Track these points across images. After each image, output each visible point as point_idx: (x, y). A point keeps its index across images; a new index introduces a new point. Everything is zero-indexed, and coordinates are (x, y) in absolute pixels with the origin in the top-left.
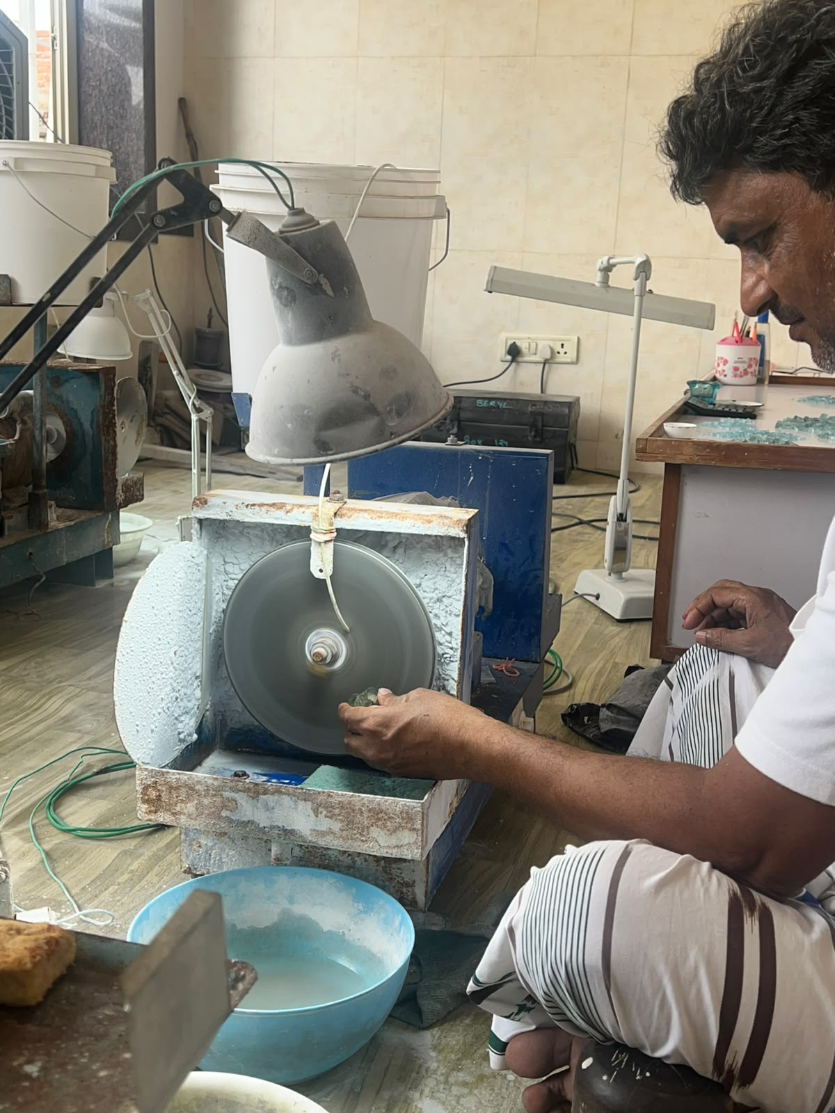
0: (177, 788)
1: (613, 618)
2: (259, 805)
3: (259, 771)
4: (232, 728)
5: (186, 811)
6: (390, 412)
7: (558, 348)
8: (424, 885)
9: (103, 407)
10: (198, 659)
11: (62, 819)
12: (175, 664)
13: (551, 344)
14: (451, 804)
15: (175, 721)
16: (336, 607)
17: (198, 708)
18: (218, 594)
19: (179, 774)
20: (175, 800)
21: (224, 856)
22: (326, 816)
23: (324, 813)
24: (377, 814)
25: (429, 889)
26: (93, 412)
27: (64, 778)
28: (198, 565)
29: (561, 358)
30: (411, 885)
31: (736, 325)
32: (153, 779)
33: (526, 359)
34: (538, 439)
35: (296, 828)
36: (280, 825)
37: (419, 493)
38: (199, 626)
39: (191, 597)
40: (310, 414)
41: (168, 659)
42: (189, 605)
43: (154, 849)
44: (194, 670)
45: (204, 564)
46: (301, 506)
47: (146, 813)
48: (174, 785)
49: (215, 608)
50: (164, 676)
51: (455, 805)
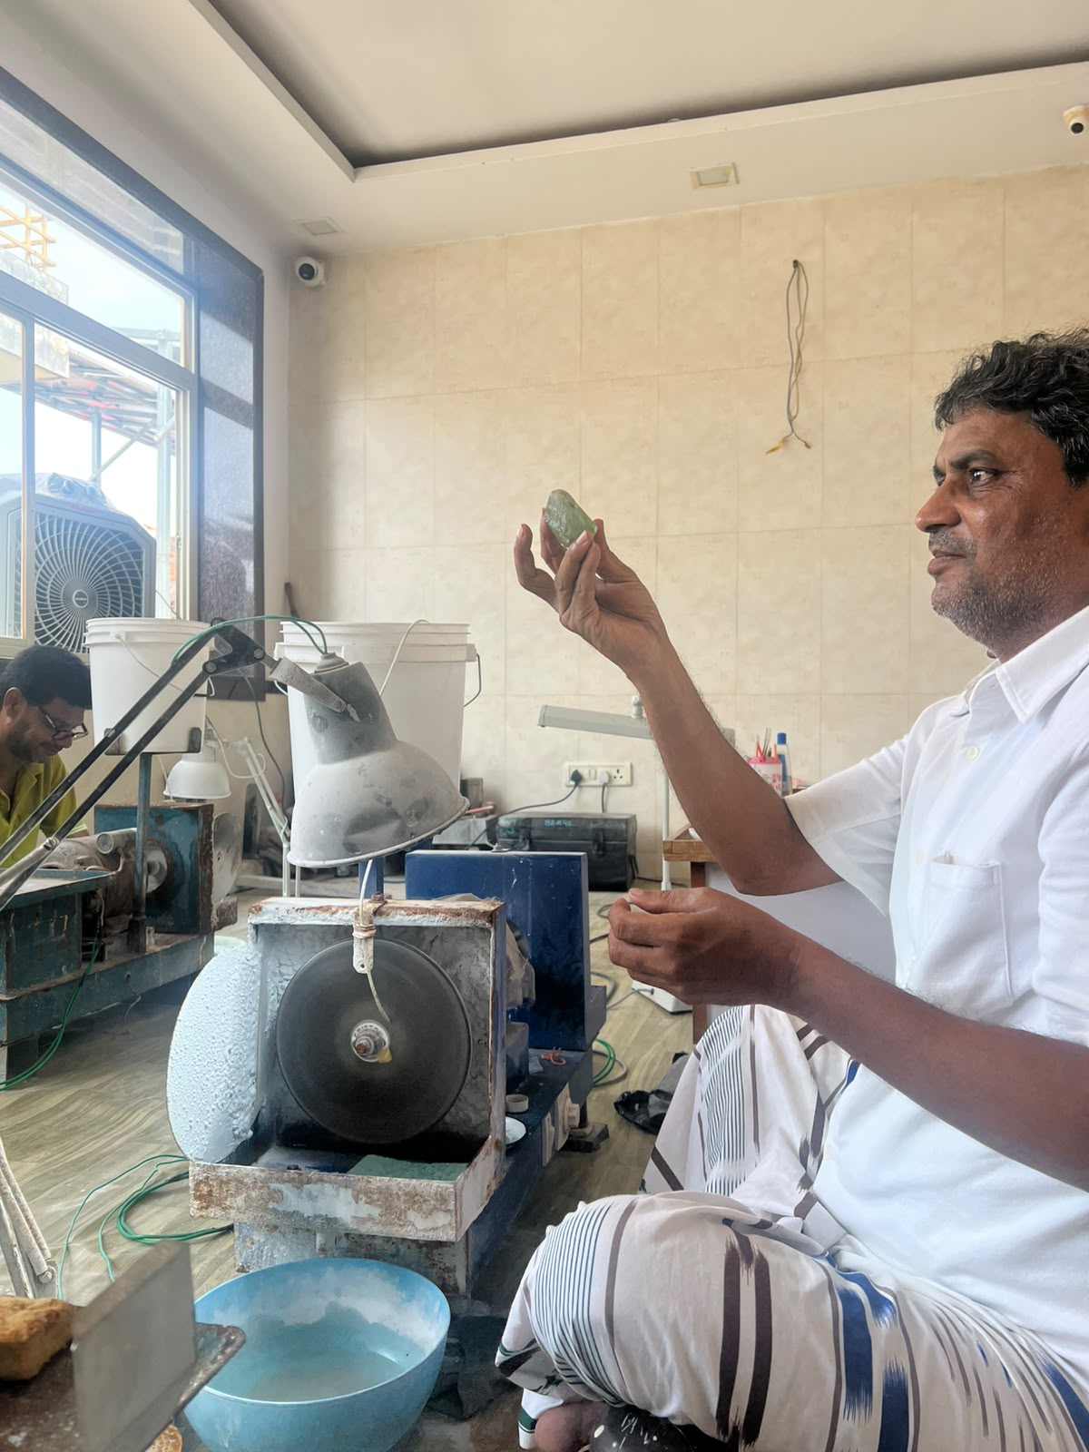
0: (227, 1183)
1: (664, 1010)
2: (303, 1195)
3: (310, 1165)
4: (288, 1124)
5: (235, 1205)
6: (410, 815)
7: (614, 773)
8: (464, 1270)
9: (201, 840)
10: (253, 1057)
11: (132, 1228)
12: (229, 1062)
13: (609, 770)
14: (488, 1186)
15: (230, 1118)
16: (377, 1000)
17: (253, 1104)
18: (273, 994)
19: (229, 1167)
20: (225, 1194)
21: (275, 1252)
22: (366, 1203)
23: (364, 1199)
24: (414, 1197)
25: (470, 1273)
26: (191, 845)
27: (138, 1187)
28: (253, 967)
29: (618, 781)
30: (451, 1270)
31: (759, 748)
32: (205, 1175)
33: (587, 783)
34: (601, 853)
35: (338, 1216)
36: (323, 1213)
37: (464, 895)
38: (254, 1026)
39: (246, 997)
40: (340, 820)
41: (222, 1056)
42: (243, 1005)
43: (217, 1253)
44: (249, 1068)
45: (259, 966)
46: (345, 907)
47: (198, 1209)
48: (224, 1179)
49: (270, 1007)
50: (218, 1073)
51: (494, 1187)
